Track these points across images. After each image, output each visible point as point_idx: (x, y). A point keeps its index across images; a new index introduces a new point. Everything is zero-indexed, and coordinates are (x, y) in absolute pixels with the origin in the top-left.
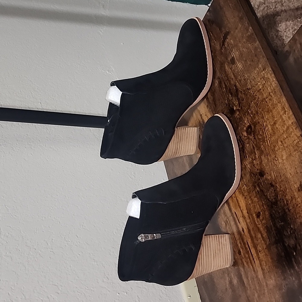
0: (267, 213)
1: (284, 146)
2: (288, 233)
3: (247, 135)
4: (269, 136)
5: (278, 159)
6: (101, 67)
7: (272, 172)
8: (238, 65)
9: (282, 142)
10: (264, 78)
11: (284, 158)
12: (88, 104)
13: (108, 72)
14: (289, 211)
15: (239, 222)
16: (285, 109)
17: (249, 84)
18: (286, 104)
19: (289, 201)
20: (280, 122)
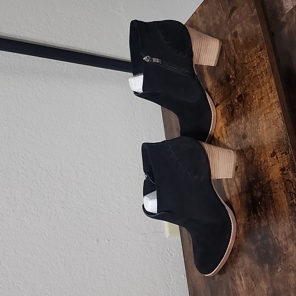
0: (243, 168)
1: (266, 119)
2: (257, 186)
3: (238, 102)
4: (255, 108)
5: (259, 128)
6: (111, 6)
7: (253, 137)
8: (240, 39)
9: (265, 115)
10: (259, 57)
11: (264, 128)
12: (97, 43)
13: (117, 13)
14: (261, 170)
16: (272, 89)
17: (246, 59)
18: (274, 85)
19: (262, 163)
20: (266, 99)
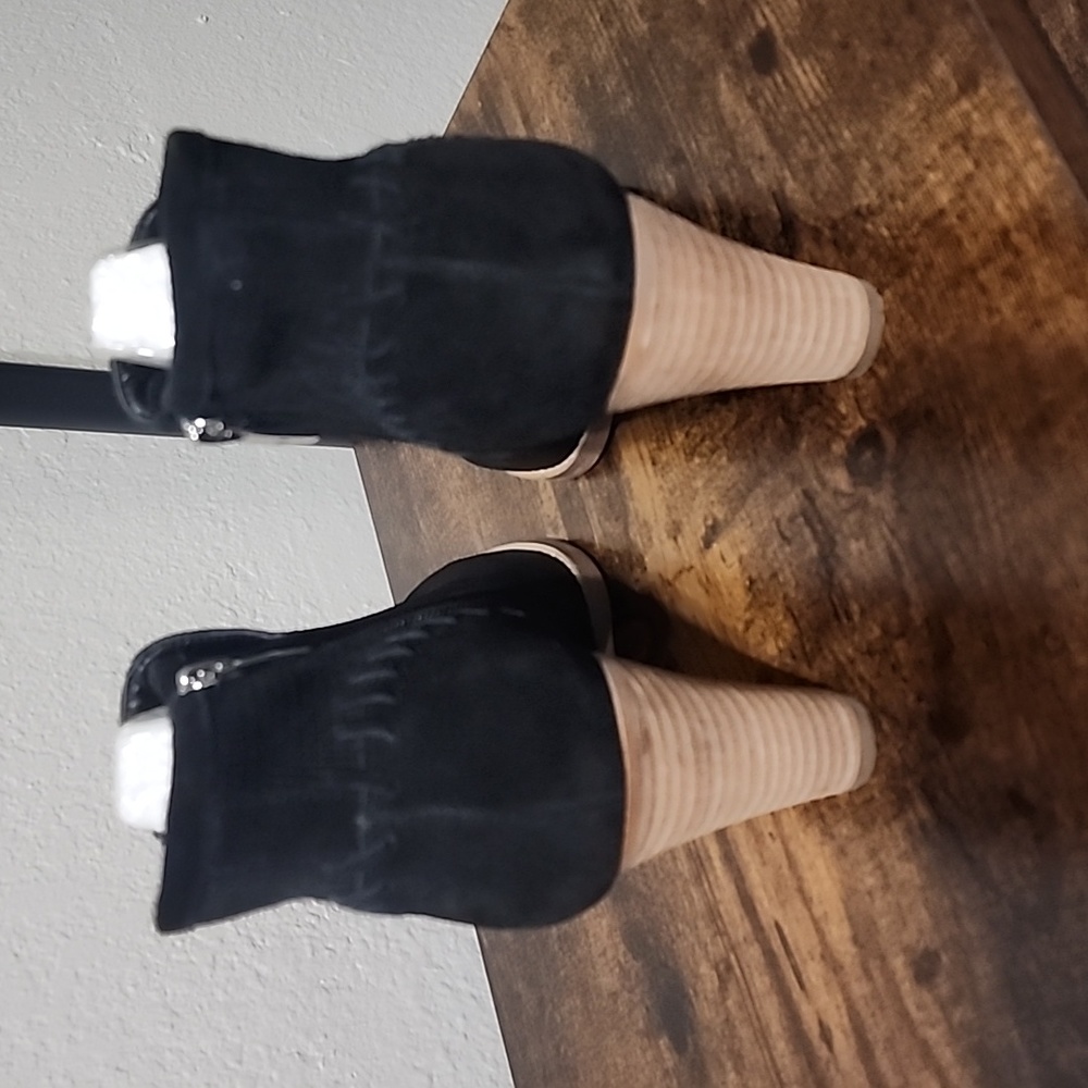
0: (982, 967)
3: (855, 485)
5: (1064, 646)
7: (1021, 720)
8: (799, 71)
10: (963, 138)
13: (123, 153)
15: (802, 986)
17: (865, 183)
